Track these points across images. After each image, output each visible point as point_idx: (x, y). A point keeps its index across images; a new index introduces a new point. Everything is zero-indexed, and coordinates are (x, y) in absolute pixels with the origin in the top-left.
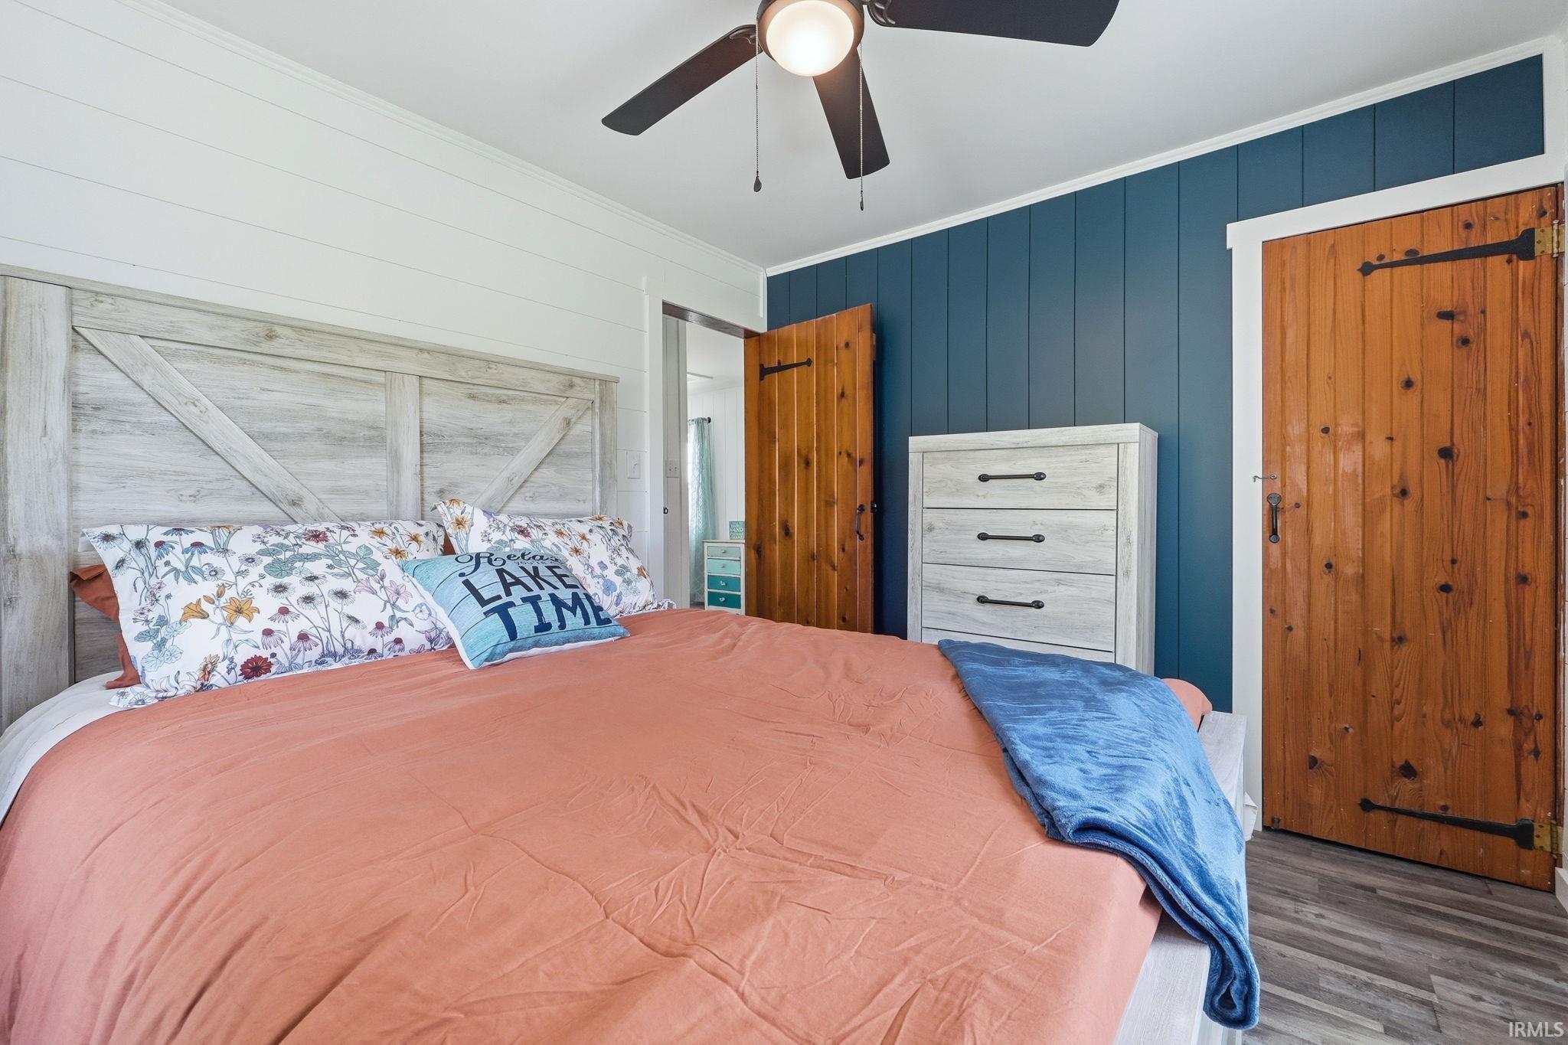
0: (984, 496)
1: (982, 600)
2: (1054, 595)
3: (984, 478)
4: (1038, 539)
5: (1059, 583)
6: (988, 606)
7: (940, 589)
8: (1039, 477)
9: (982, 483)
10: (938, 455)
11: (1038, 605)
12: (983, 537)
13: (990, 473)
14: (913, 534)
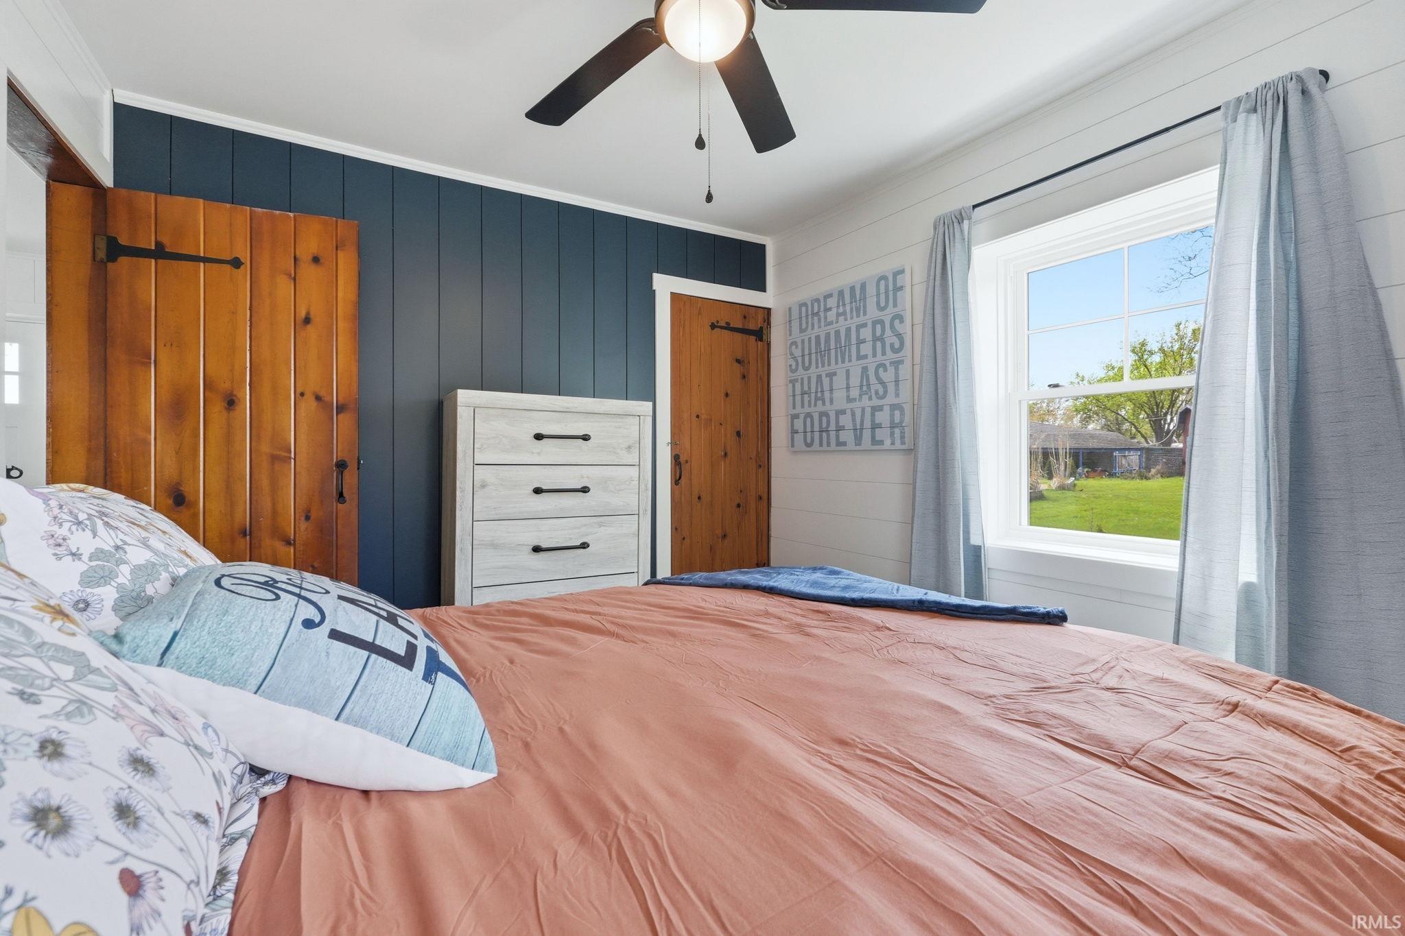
0: (539, 454)
1: (537, 549)
2: (599, 536)
3: (539, 437)
4: (585, 490)
5: (600, 525)
6: (542, 554)
7: (494, 546)
8: (586, 438)
9: (540, 442)
10: (491, 411)
11: (584, 546)
12: (538, 491)
13: (544, 432)
14: (463, 491)
